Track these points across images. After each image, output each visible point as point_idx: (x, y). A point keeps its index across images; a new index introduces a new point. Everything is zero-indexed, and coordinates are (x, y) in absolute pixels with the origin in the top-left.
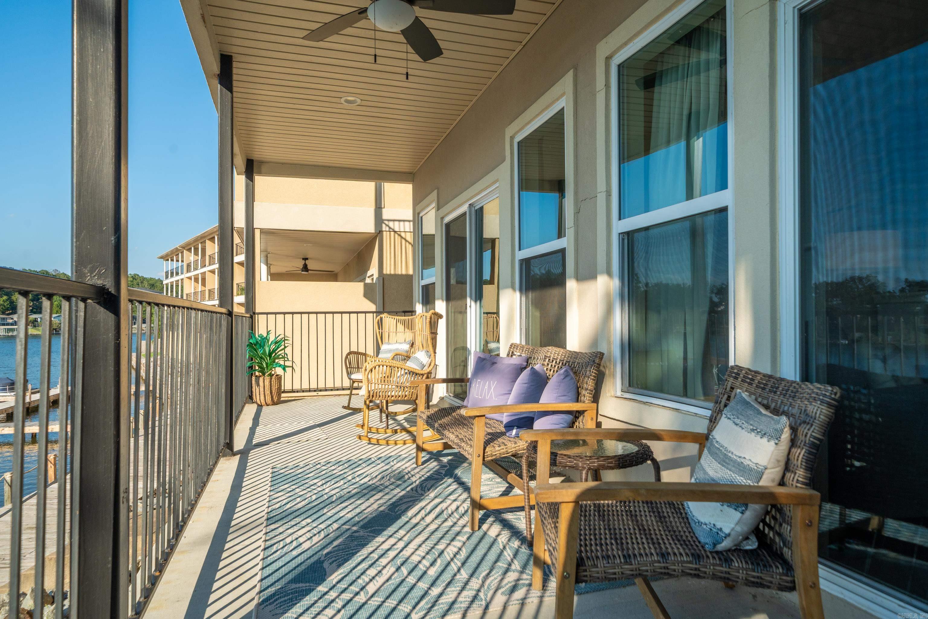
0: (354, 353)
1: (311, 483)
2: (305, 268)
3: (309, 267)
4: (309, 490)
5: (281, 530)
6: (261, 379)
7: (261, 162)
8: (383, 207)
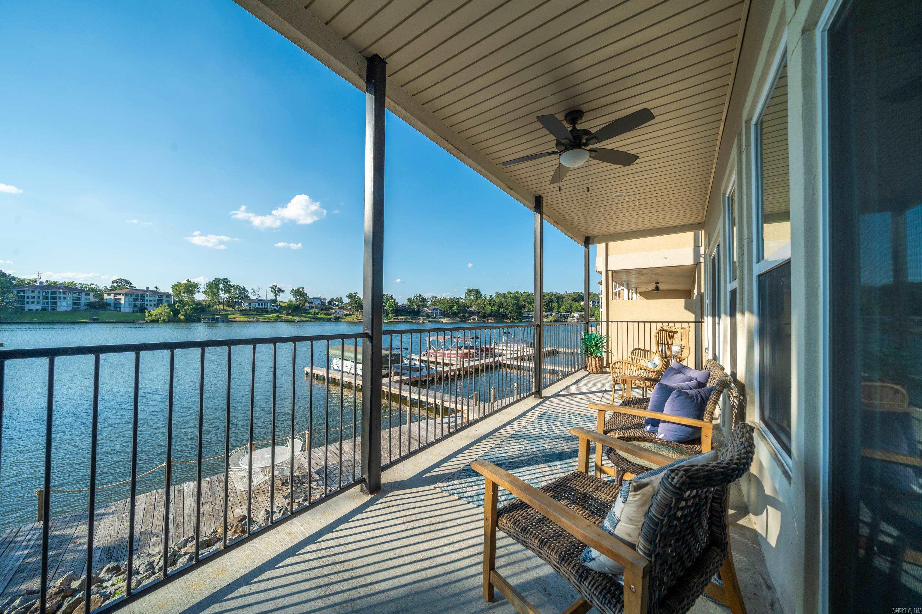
0: (636, 349)
2: (657, 289)
3: (660, 288)
6: (590, 358)
7: (594, 237)
8: (700, 245)
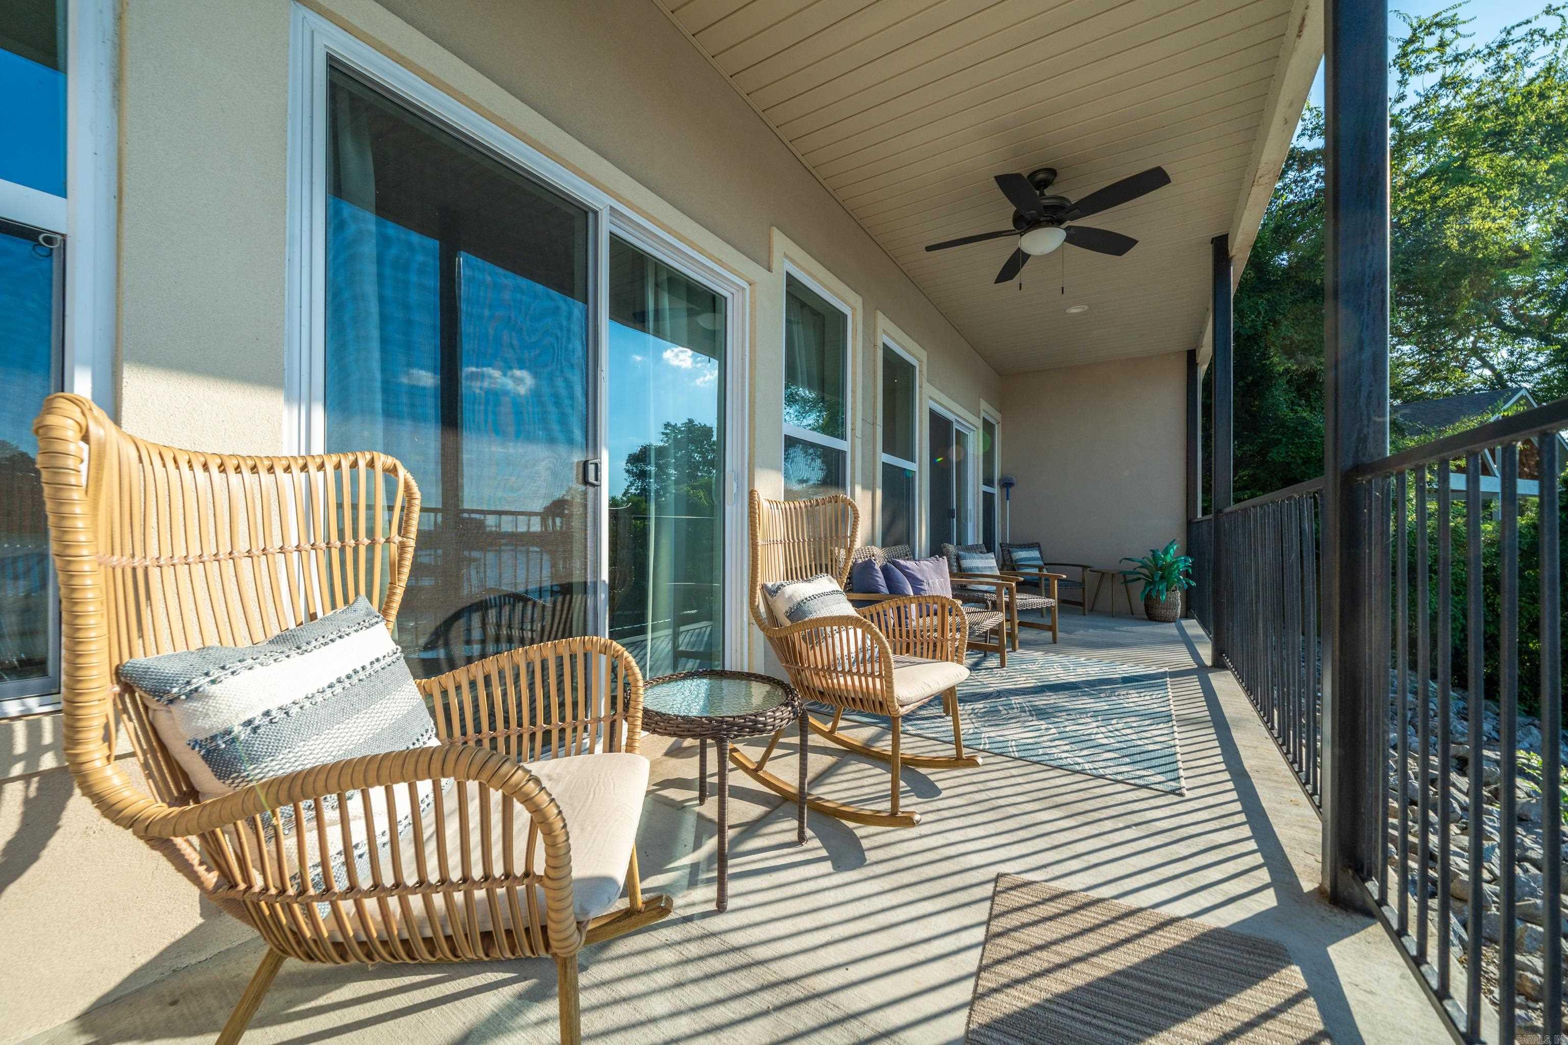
1: (1112, 740)
4: (1117, 733)
5: (1155, 706)
